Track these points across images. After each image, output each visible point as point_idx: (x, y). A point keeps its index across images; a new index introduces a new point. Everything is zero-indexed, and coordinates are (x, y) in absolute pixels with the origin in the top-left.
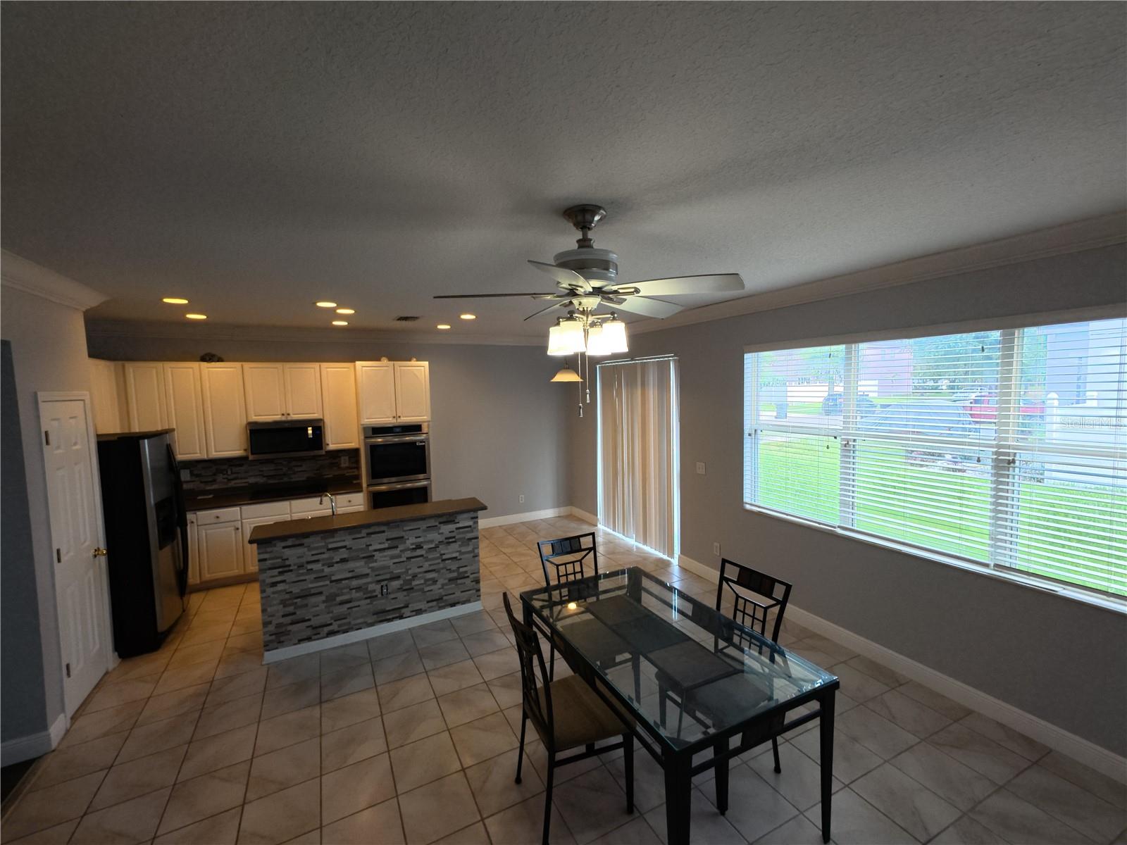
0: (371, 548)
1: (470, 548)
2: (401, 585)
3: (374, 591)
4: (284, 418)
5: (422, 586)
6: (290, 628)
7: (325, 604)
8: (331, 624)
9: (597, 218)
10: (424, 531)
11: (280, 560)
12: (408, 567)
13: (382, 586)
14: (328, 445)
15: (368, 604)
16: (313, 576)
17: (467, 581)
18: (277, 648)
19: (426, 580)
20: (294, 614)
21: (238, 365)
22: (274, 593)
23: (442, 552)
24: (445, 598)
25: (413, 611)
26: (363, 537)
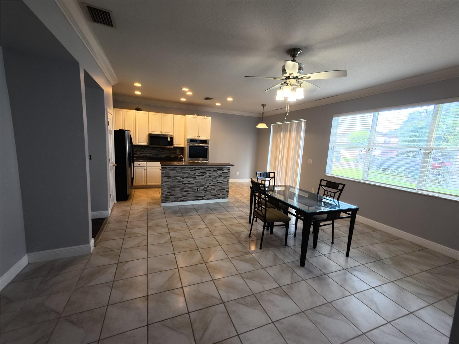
0: (195, 175)
1: (226, 180)
2: (204, 189)
3: (195, 189)
4: (160, 133)
5: (210, 190)
6: (169, 196)
7: (180, 191)
8: (181, 198)
9: (299, 53)
10: (212, 171)
11: (168, 174)
12: (206, 183)
13: (198, 188)
14: (174, 144)
15: (193, 193)
16: (177, 181)
17: (225, 191)
18: (165, 202)
19: (212, 188)
20: (171, 192)
21: (147, 112)
22: (165, 184)
23: (217, 180)
24: (217, 195)
25: (206, 198)
26: (193, 171)
